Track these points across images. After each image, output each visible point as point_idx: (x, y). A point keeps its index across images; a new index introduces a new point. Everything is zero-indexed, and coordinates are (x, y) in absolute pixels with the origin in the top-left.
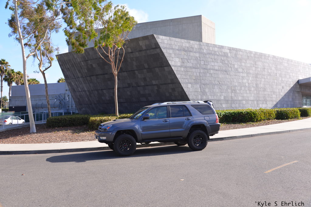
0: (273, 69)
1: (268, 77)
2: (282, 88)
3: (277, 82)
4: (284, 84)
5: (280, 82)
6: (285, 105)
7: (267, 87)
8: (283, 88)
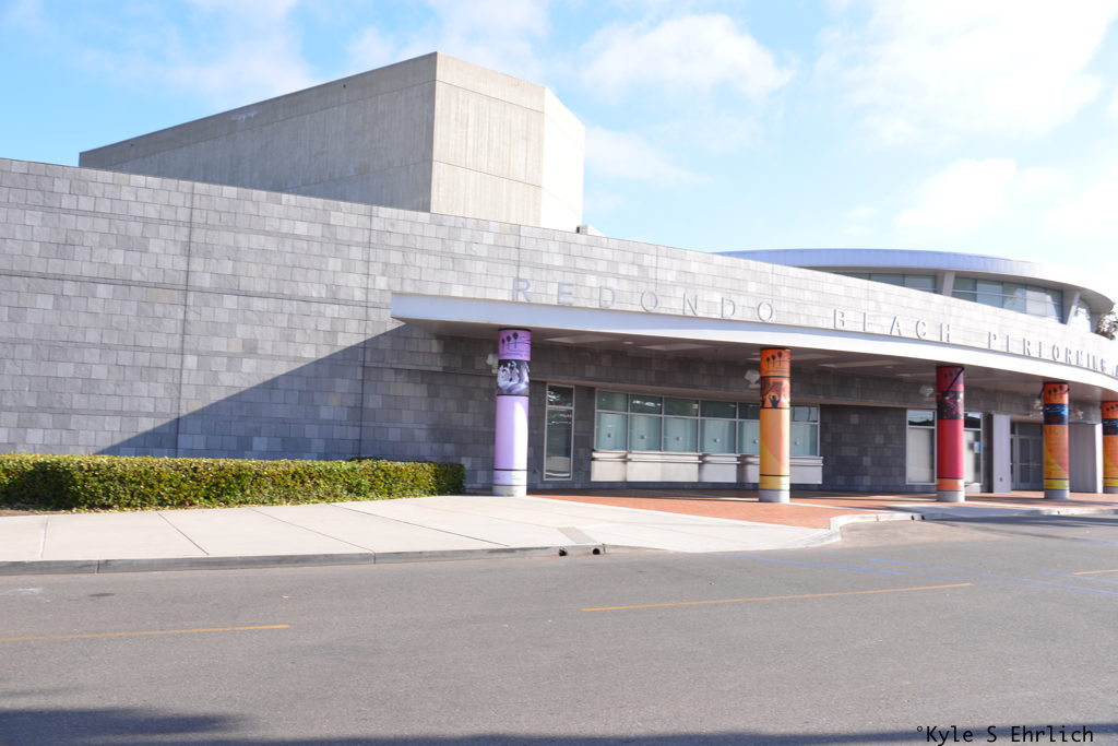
0: (155, 246)
1: (103, 291)
2: (236, 348)
3: (192, 316)
4: (258, 330)
5: (222, 316)
6: (259, 443)
7: (79, 337)
8: (250, 349)
